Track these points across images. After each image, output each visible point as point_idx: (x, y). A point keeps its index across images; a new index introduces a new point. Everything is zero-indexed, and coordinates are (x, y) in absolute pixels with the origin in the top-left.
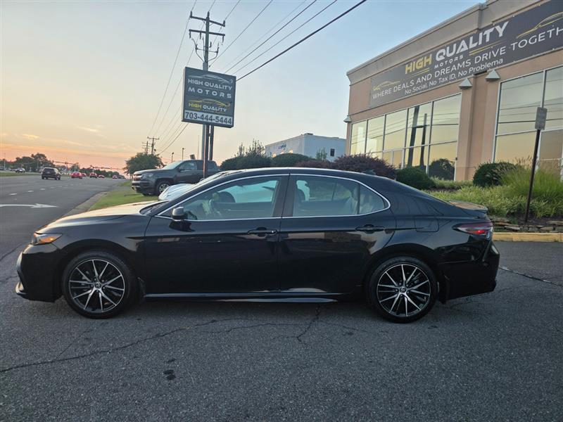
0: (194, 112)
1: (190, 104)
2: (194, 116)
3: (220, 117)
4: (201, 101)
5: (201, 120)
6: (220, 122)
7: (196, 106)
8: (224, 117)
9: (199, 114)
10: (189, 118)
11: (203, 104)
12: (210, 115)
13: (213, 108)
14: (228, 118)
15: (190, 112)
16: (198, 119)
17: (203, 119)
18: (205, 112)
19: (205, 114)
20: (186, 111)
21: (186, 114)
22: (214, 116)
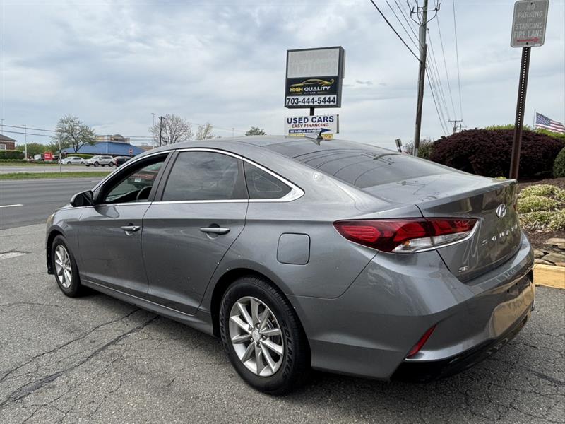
0: (295, 97)
1: (291, 90)
2: (296, 101)
3: (323, 97)
4: (302, 84)
5: (303, 104)
6: (322, 104)
7: (298, 90)
8: (327, 97)
9: (301, 98)
10: (290, 104)
11: (304, 87)
12: (311, 97)
13: (315, 89)
14: (332, 97)
15: (291, 97)
16: (300, 104)
17: (304, 103)
18: (306, 95)
19: (307, 98)
20: (288, 97)
21: (287, 101)
22: (316, 98)
